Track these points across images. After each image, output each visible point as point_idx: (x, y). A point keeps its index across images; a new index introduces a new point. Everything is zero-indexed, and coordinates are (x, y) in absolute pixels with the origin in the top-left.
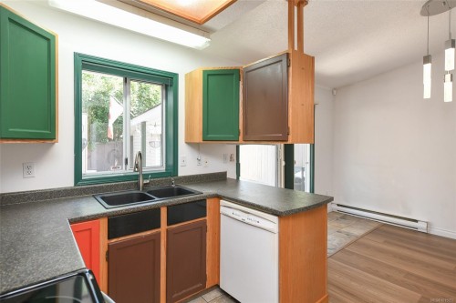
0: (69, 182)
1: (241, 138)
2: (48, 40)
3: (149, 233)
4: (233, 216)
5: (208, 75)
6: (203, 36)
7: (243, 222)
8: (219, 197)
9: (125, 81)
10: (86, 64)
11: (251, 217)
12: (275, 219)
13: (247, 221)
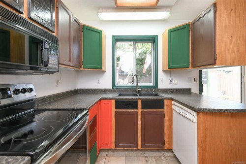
0: (110, 87)
1: (190, 66)
2: (99, 33)
3: (133, 110)
4: (176, 110)
5: (171, 32)
6: (166, 11)
7: (180, 114)
8: (172, 100)
9: (134, 44)
10: (116, 39)
11: (184, 111)
12: (195, 113)
13: (182, 114)
